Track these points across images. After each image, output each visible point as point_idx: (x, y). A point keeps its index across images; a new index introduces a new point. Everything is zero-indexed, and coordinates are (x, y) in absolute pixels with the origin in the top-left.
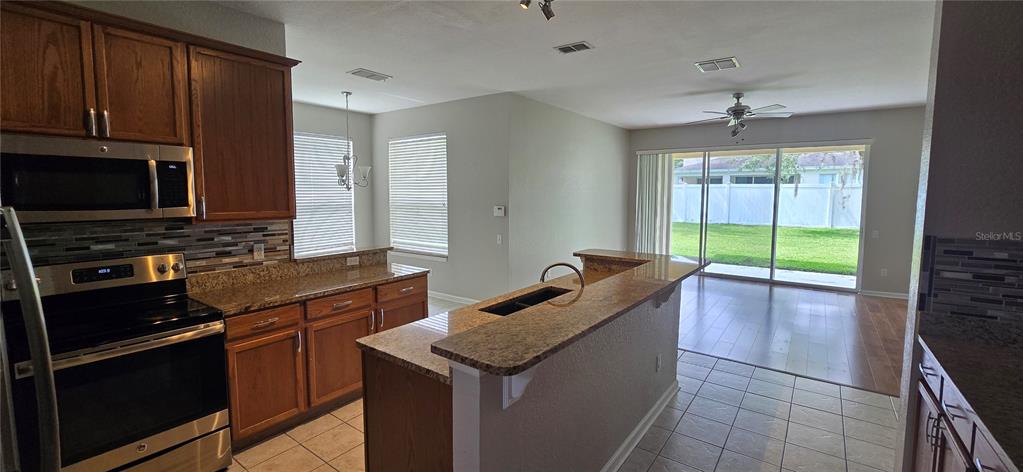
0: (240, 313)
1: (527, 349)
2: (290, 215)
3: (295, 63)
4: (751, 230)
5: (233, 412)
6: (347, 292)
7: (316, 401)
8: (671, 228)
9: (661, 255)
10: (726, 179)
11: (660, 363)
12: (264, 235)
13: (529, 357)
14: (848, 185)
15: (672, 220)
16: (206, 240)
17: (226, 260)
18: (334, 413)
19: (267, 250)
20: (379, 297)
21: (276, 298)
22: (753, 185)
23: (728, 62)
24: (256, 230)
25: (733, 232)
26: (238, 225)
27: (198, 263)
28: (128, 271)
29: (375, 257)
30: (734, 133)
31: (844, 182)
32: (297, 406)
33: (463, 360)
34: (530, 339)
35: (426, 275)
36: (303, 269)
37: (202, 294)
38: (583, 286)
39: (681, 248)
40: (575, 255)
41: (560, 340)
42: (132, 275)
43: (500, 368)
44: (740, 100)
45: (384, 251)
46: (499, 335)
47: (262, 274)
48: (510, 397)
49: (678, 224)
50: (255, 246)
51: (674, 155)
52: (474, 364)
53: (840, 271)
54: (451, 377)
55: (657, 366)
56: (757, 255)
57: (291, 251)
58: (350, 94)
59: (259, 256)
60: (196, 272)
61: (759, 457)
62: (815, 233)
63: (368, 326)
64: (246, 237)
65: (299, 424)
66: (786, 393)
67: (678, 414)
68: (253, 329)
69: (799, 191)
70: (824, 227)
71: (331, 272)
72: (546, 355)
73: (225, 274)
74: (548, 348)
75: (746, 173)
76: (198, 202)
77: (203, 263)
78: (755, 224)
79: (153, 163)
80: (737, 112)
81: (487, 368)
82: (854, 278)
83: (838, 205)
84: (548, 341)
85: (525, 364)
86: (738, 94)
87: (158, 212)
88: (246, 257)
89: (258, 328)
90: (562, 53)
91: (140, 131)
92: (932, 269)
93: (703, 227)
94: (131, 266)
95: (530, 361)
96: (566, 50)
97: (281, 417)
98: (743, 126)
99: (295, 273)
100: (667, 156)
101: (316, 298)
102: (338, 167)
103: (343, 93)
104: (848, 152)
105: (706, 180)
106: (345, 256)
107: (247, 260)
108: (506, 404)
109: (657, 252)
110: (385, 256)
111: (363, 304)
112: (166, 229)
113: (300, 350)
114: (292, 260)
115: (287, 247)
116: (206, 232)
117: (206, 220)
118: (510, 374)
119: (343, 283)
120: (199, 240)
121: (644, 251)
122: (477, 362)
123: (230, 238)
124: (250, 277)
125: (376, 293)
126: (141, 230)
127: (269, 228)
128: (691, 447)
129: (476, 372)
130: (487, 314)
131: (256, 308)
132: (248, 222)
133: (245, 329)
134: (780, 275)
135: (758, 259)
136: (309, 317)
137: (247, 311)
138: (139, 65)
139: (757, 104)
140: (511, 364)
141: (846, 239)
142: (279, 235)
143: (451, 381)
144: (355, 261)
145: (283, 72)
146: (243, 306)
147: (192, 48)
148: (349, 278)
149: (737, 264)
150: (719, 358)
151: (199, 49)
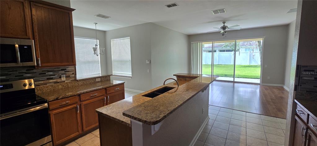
0: (55, 100)
1: (161, 113)
2: (74, 65)
3: (74, 10)
4: (226, 66)
5: (53, 136)
6: (95, 91)
7: (86, 129)
8: (203, 66)
9: (200, 74)
10: (217, 51)
11: (204, 111)
12: (65, 72)
13: (162, 116)
14: (254, 51)
15: (203, 64)
16: (43, 74)
17: (51, 81)
18: (92, 133)
19: (66, 77)
20: (107, 92)
21: (70, 94)
22: (225, 52)
23: (222, 11)
24: (62, 70)
25: (221, 67)
26: (55, 68)
27: (40, 82)
28: (11, 86)
29: (106, 78)
30: (223, 35)
31: (253, 51)
32: (78, 131)
33: (135, 119)
34: (161, 108)
35: (124, 84)
36: (80, 83)
37: (41, 93)
38: (178, 86)
39: (206, 72)
40: (174, 75)
41: (172, 108)
42: (12, 88)
43: (150, 122)
44: (225, 24)
45: (109, 76)
46: (149, 107)
47: (65, 85)
48: (154, 131)
49: (204, 65)
50: (62, 76)
51: (203, 43)
52: (140, 120)
53: (254, 78)
54: (131, 124)
55: (203, 112)
56: (229, 74)
57: (75, 77)
58: (97, 24)
59: (63, 79)
60: (39, 85)
61: (238, 141)
62: (245, 66)
63: (104, 102)
64: (58, 73)
65: (80, 138)
66: (244, 119)
67: (210, 127)
68: (60, 105)
69: (240, 53)
70: (247, 64)
71: (90, 84)
72: (168, 114)
73: (50, 86)
74: (169, 112)
75: (224, 49)
76: (37, 60)
77: (42, 82)
78: (226, 64)
79: (17, 46)
80: (224, 28)
81: (145, 122)
82: (259, 80)
83: (252, 57)
84: (168, 109)
85: (160, 119)
86: (224, 22)
87: (20, 64)
88: (59, 79)
89: (61, 105)
90: (168, 8)
91: (12, 34)
92: (300, 76)
93: (212, 65)
94: (12, 84)
95: (162, 118)
96: (169, 6)
97: (72, 136)
98: (226, 32)
99: (77, 84)
100: (201, 43)
101: (84, 93)
102: (94, 48)
103: (94, 23)
104: (254, 41)
105: (213, 51)
106: (95, 78)
107: (59, 80)
108: (153, 133)
109: (198, 73)
110: (110, 78)
111: (101, 95)
112: (26, 70)
113: (78, 112)
114: (76, 80)
115: (74, 76)
116: (42, 71)
117: (41, 67)
118: (154, 124)
119: (94, 87)
120: (40, 74)
121: (194, 73)
122: (141, 119)
123: (52, 73)
124: (60, 87)
125: (106, 91)
126: (16, 71)
127: (67, 69)
128: (215, 139)
129: (141, 123)
130: (145, 97)
131: (61, 98)
132: (59, 67)
133: (57, 105)
134: (236, 80)
135: (229, 75)
136: (81, 100)
137: (57, 99)
138: (10, 8)
139: (230, 25)
140: (155, 120)
141: (254, 68)
142: (71, 71)
143: (131, 126)
144: (99, 80)
145: (69, 13)
146: (56, 98)
147: (32, 3)
148: (97, 85)
149: (223, 77)
150: (221, 107)
151: (34, 3)
